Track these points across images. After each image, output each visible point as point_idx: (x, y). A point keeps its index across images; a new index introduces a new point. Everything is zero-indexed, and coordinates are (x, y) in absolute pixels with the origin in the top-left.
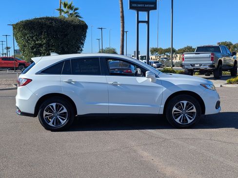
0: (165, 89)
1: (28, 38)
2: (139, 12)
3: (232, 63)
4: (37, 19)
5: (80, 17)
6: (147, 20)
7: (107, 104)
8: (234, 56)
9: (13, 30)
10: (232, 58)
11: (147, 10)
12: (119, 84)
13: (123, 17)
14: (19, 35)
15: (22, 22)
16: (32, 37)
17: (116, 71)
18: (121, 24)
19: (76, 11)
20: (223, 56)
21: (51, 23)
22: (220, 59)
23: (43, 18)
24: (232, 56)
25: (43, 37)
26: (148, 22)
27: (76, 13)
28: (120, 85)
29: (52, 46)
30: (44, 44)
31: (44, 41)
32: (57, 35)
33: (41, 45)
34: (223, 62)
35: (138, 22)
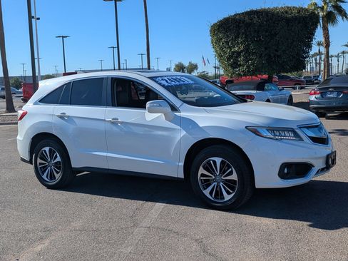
0: (184, 133)
7: (105, 154)
12: (120, 122)
16: (227, 42)
25: (240, 42)
28: (122, 123)
31: (242, 48)
32: (259, 36)
33: (239, 54)
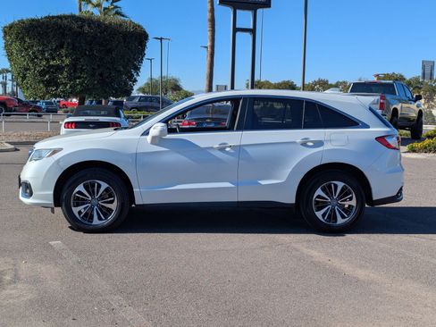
1: (33, 53)
2: (238, 11)
3: (414, 115)
4: (53, 17)
5: (123, 16)
6: (251, 27)
8: (417, 103)
9: (5, 36)
10: (414, 106)
11: (254, 7)
13: (212, 21)
14: (16, 46)
15: (22, 22)
16: (43, 53)
17: (208, 123)
18: (209, 34)
19: (115, 4)
20: (400, 101)
21: (82, 27)
22: (394, 106)
23: (66, 17)
24: (415, 101)
25: (63, 54)
26: (253, 31)
27: (116, 7)
29: (82, 71)
30: (67, 65)
31: (67, 62)
32: (91, 50)
33: (59, 69)
34: (399, 112)
35: (236, 30)
